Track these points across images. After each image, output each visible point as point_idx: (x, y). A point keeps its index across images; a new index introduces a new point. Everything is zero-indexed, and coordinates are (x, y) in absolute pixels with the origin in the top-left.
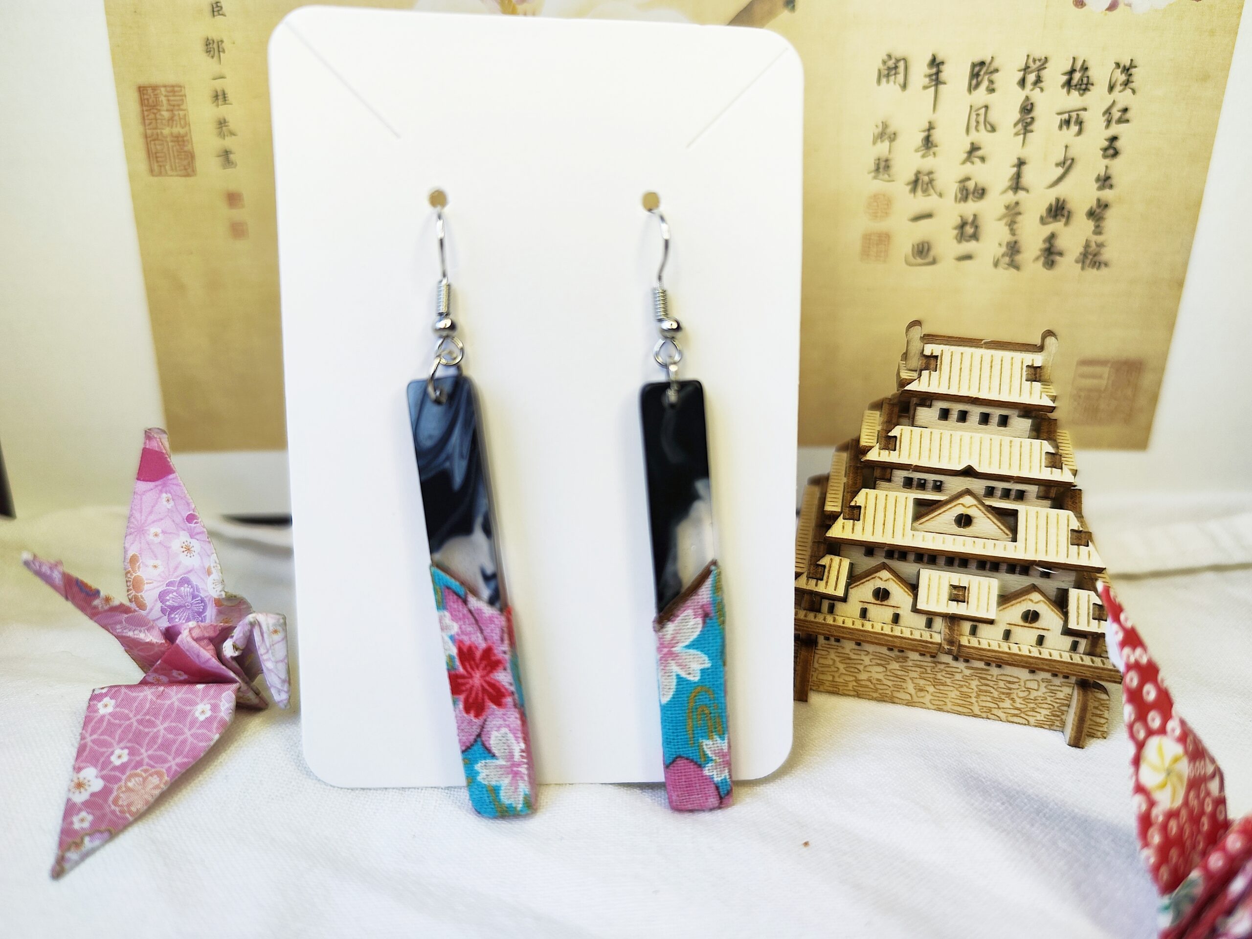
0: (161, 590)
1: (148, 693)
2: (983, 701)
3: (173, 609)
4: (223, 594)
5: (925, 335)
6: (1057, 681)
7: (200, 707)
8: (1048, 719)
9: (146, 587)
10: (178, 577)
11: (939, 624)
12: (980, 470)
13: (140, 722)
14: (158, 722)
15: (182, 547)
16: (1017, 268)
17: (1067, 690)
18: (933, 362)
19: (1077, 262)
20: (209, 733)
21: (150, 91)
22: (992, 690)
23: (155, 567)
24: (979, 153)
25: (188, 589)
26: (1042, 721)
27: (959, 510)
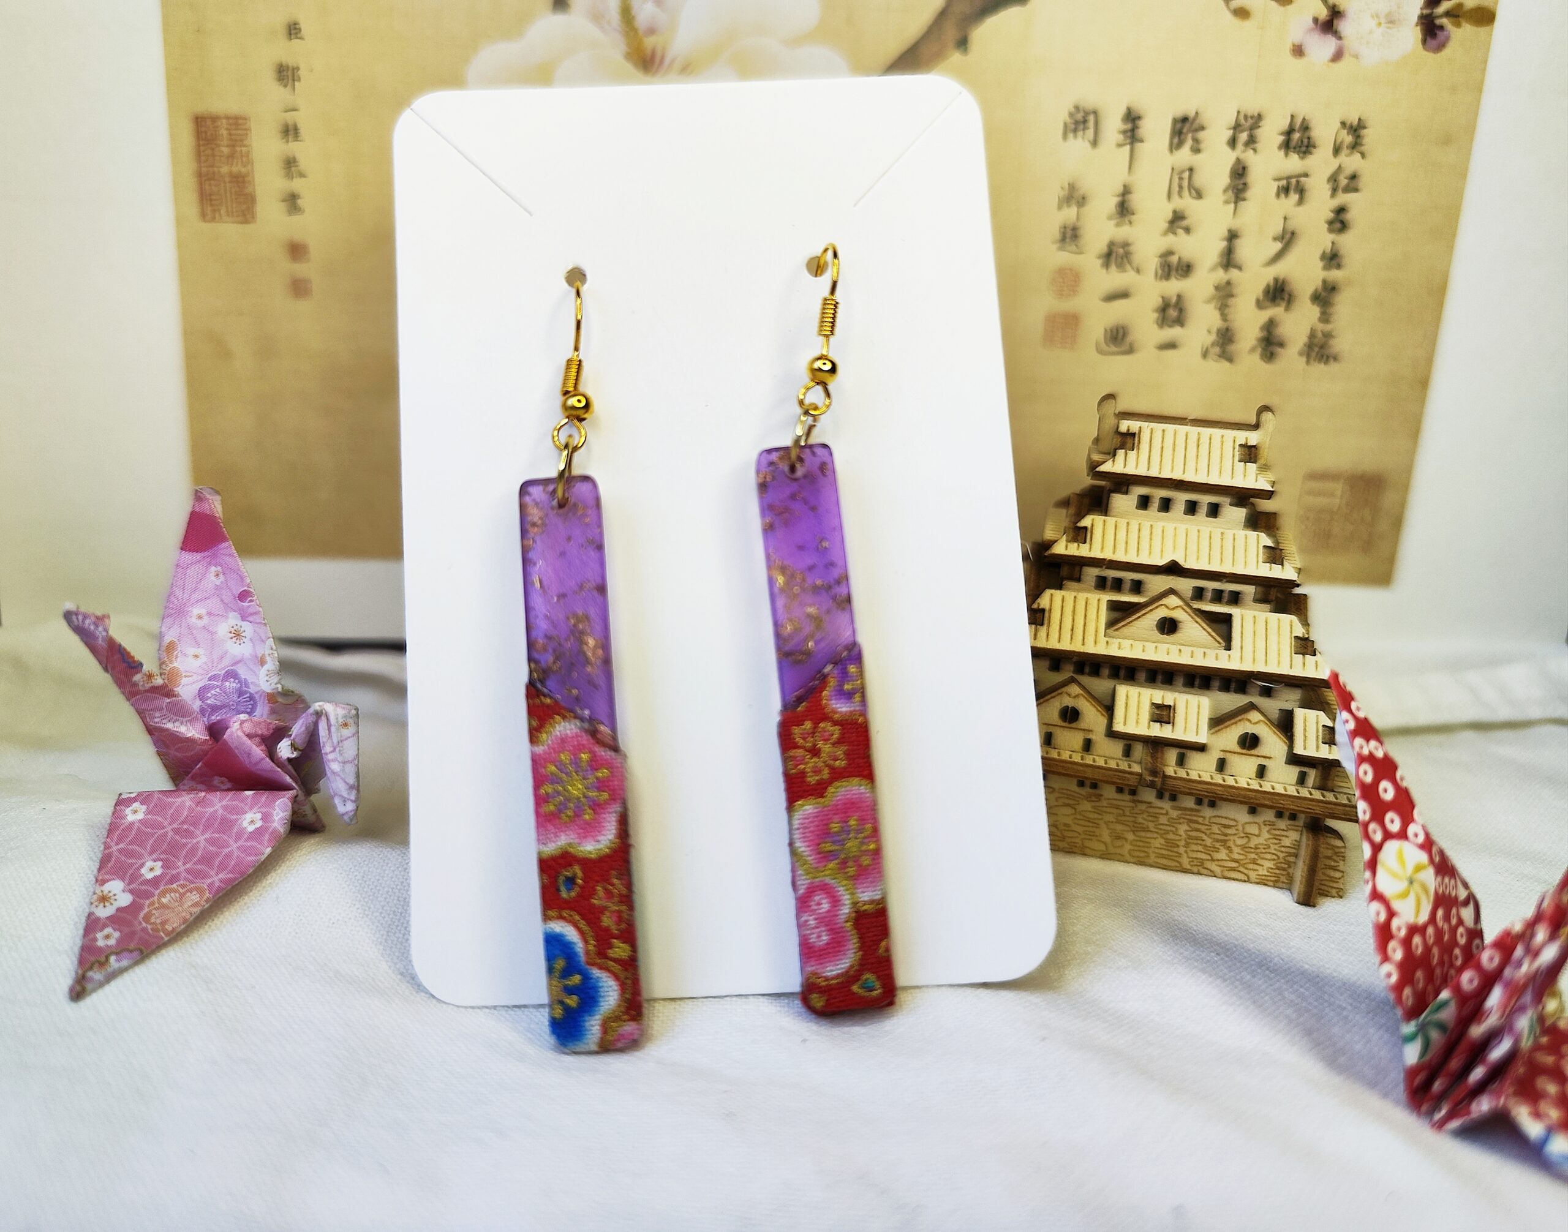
0: (201, 686)
1: (186, 800)
2: (1193, 851)
3: (214, 709)
4: (279, 686)
5: (1119, 413)
6: (1283, 824)
7: (249, 816)
8: (1271, 873)
9: (184, 681)
10: (223, 669)
11: (1139, 750)
12: (1187, 565)
13: (176, 831)
14: (198, 832)
15: (231, 632)
16: (1230, 360)
17: (1294, 836)
18: (1129, 440)
19: (1301, 354)
20: (259, 846)
21: (209, 123)
22: (1205, 837)
23: (196, 656)
24: (1184, 223)
25: (235, 685)
26: (1265, 875)
27: (1161, 613)
